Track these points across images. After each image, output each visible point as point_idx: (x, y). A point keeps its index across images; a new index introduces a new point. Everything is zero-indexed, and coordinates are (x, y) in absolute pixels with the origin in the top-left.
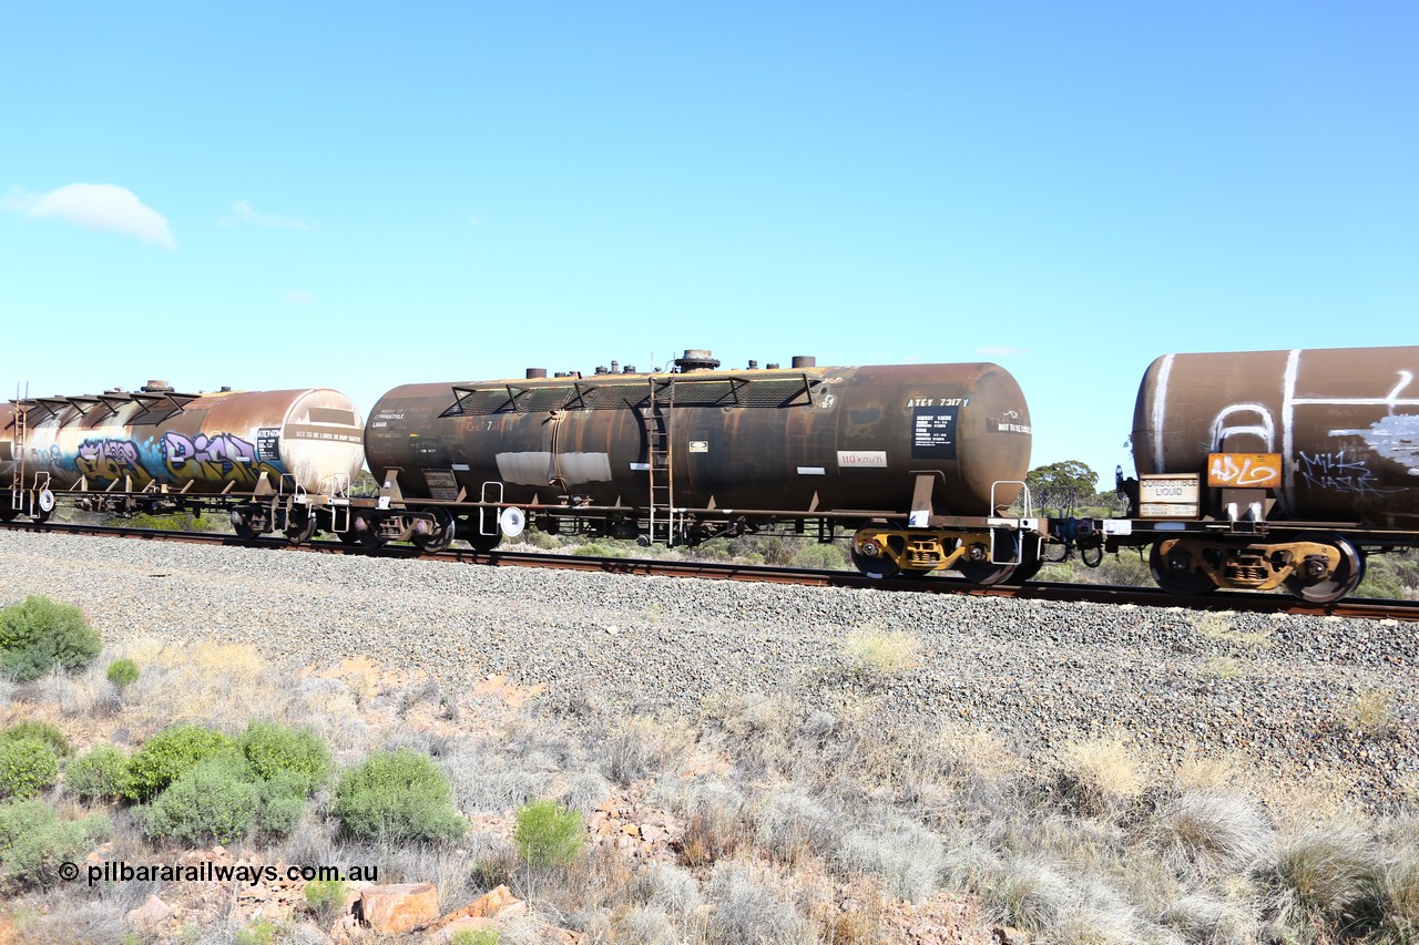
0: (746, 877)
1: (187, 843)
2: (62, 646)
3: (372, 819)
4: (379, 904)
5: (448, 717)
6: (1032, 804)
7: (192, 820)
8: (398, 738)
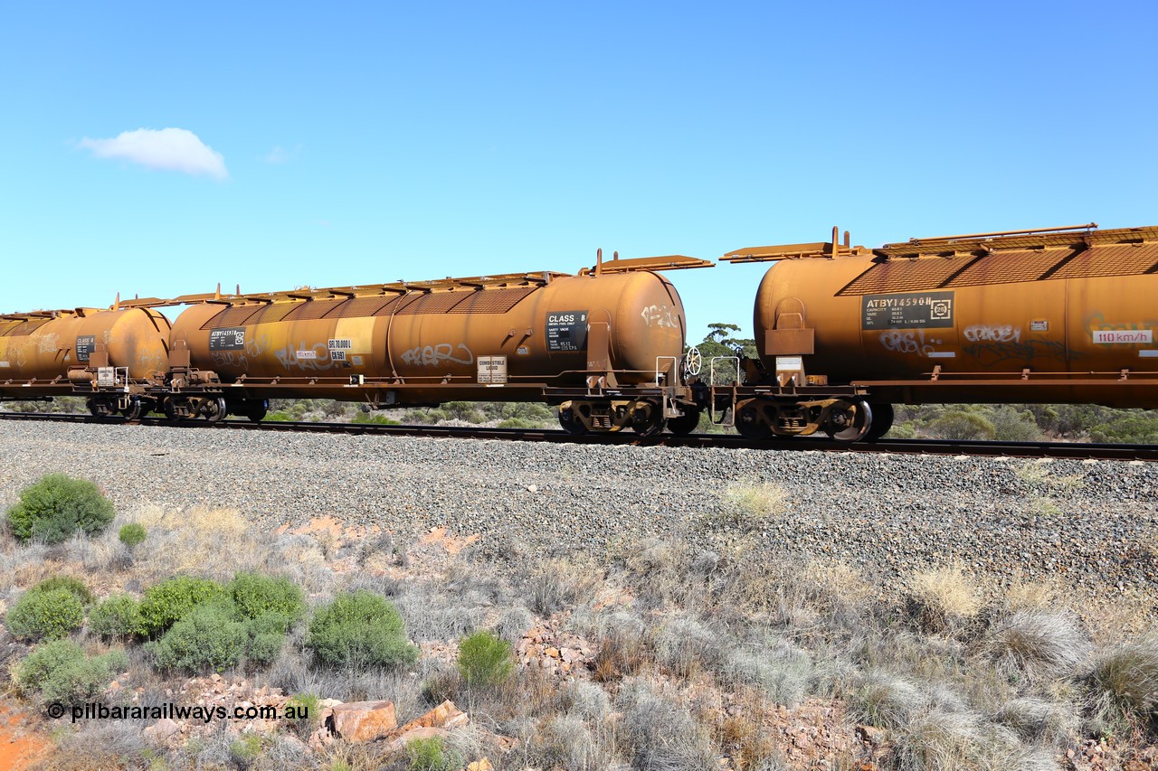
0: (649, 690)
1: (189, 672)
2: (83, 514)
3: (339, 649)
4: (347, 718)
5: (399, 563)
6: (884, 624)
7: (193, 653)
8: (358, 582)
